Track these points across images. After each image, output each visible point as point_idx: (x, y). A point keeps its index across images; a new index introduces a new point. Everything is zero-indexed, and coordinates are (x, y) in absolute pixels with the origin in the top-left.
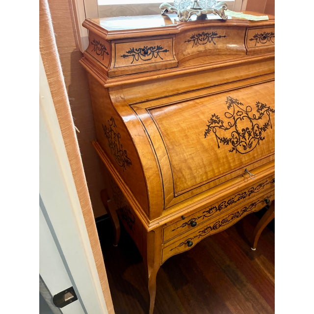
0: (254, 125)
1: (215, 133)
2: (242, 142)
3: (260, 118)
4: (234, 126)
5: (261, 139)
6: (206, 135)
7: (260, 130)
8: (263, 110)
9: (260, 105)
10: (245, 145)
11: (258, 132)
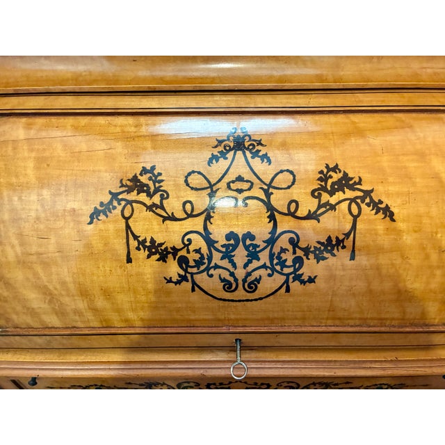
0: (279, 231)
1: (127, 219)
2: (216, 267)
3: (311, 216)
4: (203, 217)
5: (298, 278)
6: (94, 215)
7: (300, 253)
8: (339, 196)
9: (336, 177)
10: (231, 279)
11: (289, 257)
